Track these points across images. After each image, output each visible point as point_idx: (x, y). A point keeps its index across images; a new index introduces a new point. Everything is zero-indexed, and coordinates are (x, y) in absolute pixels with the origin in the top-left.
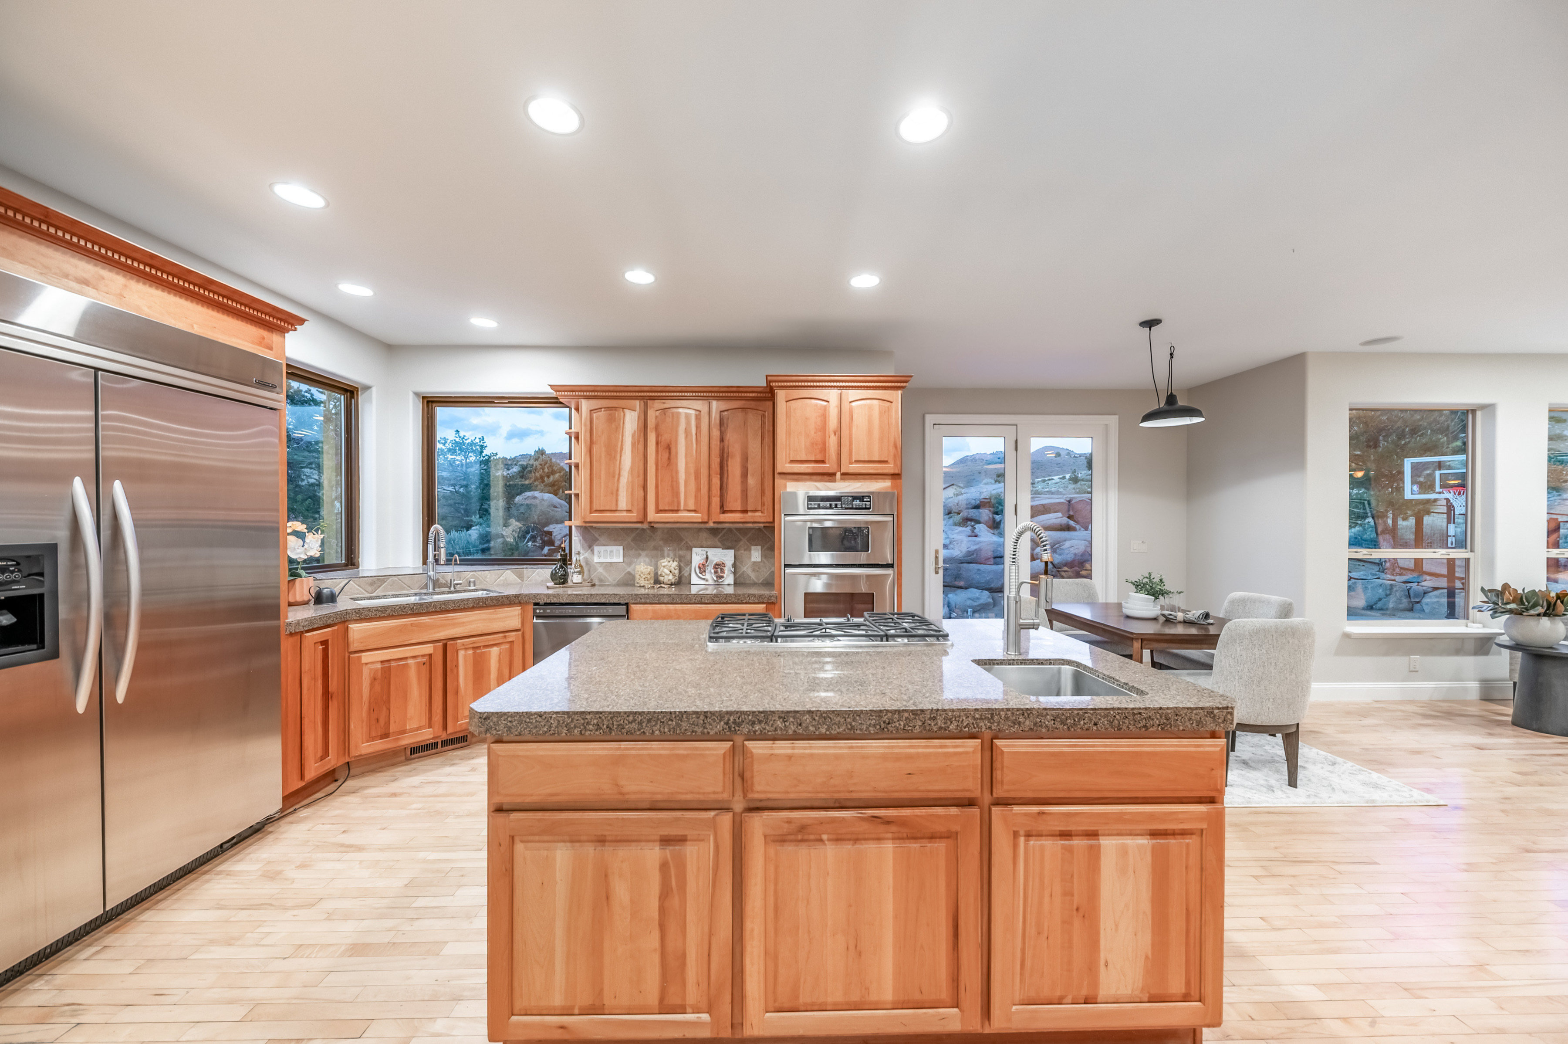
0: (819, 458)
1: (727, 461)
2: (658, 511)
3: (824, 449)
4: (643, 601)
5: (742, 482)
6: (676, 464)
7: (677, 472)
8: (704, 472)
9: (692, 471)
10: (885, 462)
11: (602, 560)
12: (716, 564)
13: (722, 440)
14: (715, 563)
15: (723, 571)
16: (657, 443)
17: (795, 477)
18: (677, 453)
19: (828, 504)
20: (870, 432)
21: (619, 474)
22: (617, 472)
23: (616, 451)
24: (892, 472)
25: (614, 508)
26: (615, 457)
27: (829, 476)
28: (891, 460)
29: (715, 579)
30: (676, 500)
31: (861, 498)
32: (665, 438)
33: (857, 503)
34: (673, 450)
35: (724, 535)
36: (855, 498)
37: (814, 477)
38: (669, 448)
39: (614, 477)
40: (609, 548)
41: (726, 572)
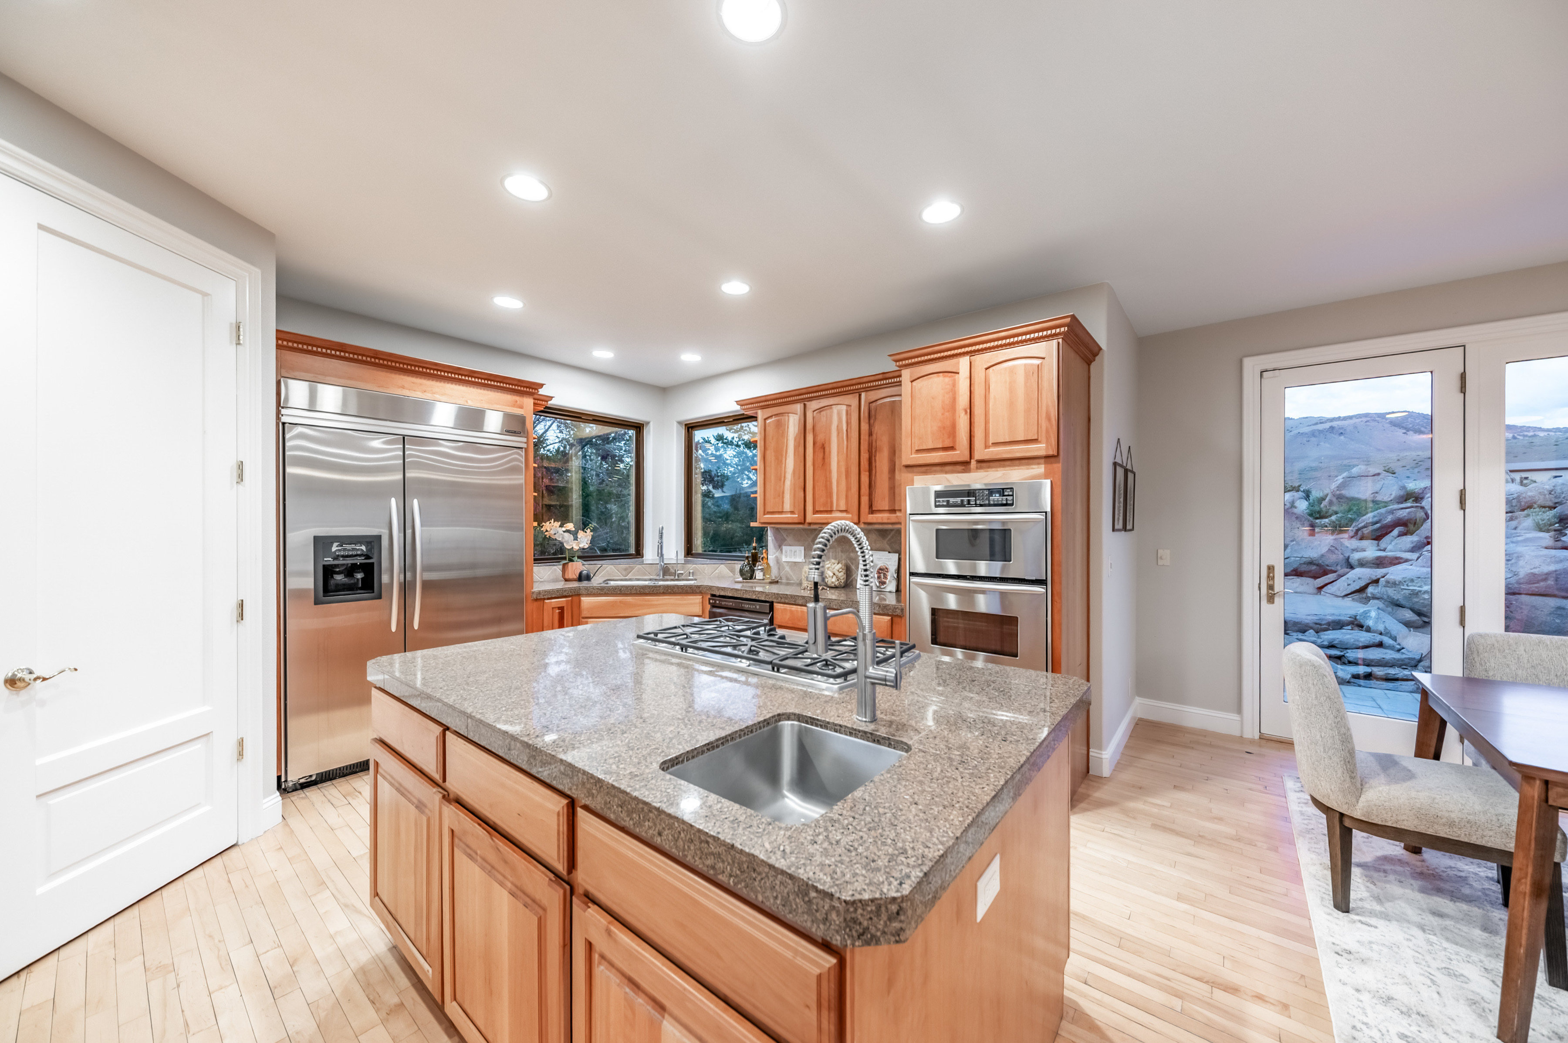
0: (947, 444)
1: (875, 456)
2: (816, 512)
3: (952, 431)
4: (783, 600)
5: (890, 478)
6: (830, 464)
7: (830, 472)
8: (855, 470)
9: (843, 470)
10: (1035, 441)
11: (788, 559)
12: (880, 569)
13: (870, 434)
14: (878, 567)
15: (885, 577)
16: (814, 444)
17: (924, 469)
18: (830, 452)
19: (959, 500)
20: (1011, 404)
21: (785, 477)
22: (783, 476)
23: (782, 455)
24: (1043, 453)
25: (780, 510)
26: (781, 461)
27: (964, 465)
28: (1043, 437)
29: (878, 584)
30: (829, 500)
31: (1002, 492)
32: (821, 438)
33: (996, 497)
34: (827, 449)
35: (892, 537)
36: (991, 492)
37: (948, 468)
38: (823, 447)
39: (780, 480)
40: (794, 548)
41: (889, 577)
